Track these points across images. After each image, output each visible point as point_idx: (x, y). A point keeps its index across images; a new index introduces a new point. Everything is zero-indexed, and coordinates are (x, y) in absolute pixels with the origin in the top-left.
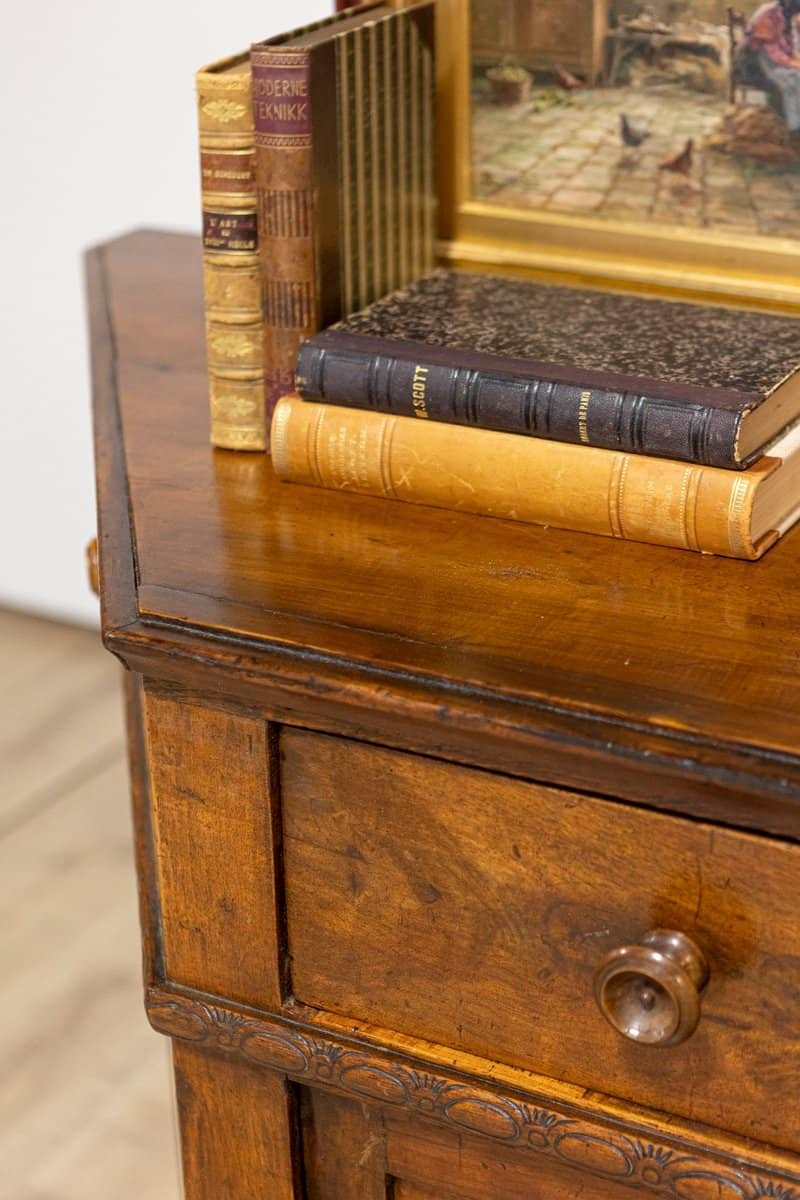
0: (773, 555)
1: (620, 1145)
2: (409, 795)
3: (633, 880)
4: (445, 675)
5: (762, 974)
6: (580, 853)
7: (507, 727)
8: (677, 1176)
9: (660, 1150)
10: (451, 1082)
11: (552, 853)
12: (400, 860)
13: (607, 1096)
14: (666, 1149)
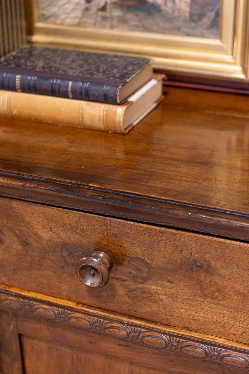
0: (132, 132)
1: (88, 320)
2: (17, 213)
3: (88, 236)
4: (25, 174)
5: (128, 264)
6: (70, 228)
7: (45, 189)
8: (106, 328)
9: (100, 320)
10: (35, 303)
11: (62, 229)
12: (15, 234)
13: (84, 305)
14: (102, 320)
